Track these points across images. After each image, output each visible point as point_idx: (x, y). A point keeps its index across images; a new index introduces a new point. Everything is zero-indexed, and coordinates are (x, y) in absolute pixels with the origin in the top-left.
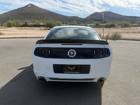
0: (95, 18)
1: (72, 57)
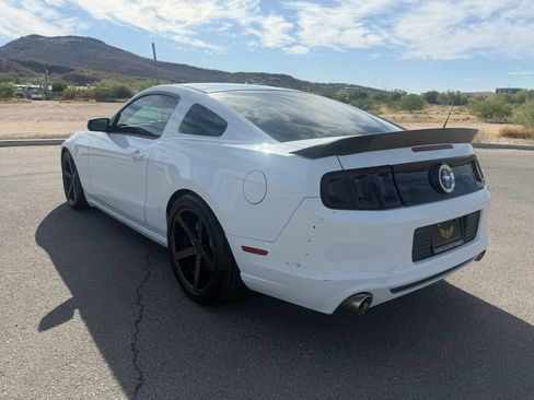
1: (449, 191)
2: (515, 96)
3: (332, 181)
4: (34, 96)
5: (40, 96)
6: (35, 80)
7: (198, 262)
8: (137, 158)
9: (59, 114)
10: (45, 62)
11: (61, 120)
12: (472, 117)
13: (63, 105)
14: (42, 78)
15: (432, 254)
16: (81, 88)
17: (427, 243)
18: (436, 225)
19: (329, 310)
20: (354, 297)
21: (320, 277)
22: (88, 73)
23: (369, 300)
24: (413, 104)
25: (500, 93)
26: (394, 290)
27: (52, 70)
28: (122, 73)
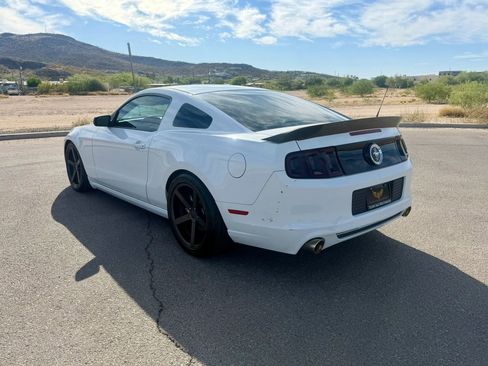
0: (10, 57)
1: (378, 163)
2: (456, 78)
3: (294, 159)
4: (10, 92)
5: (16, 91)
6: (9, 76)
7: (193, 225)
8: (139, 147)
9: (37, 108)
10: (18, 59)
11: (41, 114)
12: (417, 99)
13: (39, 99)
14: (17, 73)
15: (367, 210)
16: (55, 83)
17: (362, 201)
18: (369, 188)
19: (294, 251)
20: (311, 241)
21: (286, 228)
22: (60, 68)
23: (322, 243)
24: (364, 89)
25: (442, 77)
26: (340, 236)
27: (26, 66)
28: (92, 67)
